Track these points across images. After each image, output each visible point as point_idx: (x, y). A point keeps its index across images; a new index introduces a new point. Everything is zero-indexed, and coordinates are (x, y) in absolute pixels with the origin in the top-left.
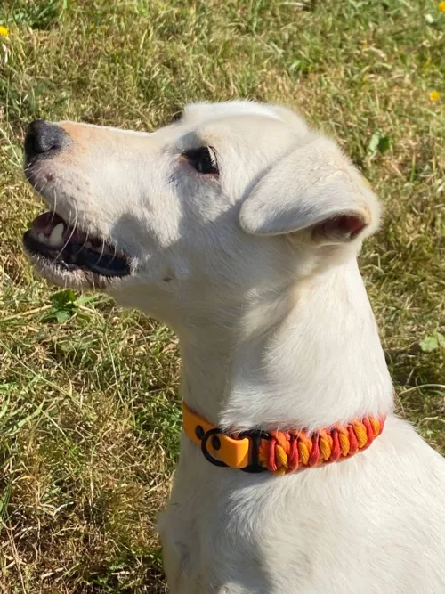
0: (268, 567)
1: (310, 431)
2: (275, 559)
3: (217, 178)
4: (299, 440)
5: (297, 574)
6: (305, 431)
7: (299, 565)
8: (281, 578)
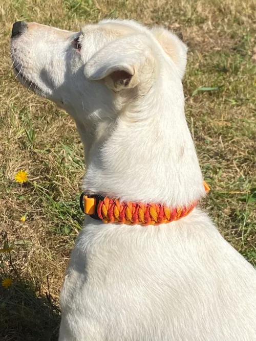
0: (88, 269)
1: (122, 201)
2: (91, 266)
3: (79, 50)
4: (115, 205)
5: (99, 278)
6: (119, 200)
7: (101, 273)
8: (91, 277)
